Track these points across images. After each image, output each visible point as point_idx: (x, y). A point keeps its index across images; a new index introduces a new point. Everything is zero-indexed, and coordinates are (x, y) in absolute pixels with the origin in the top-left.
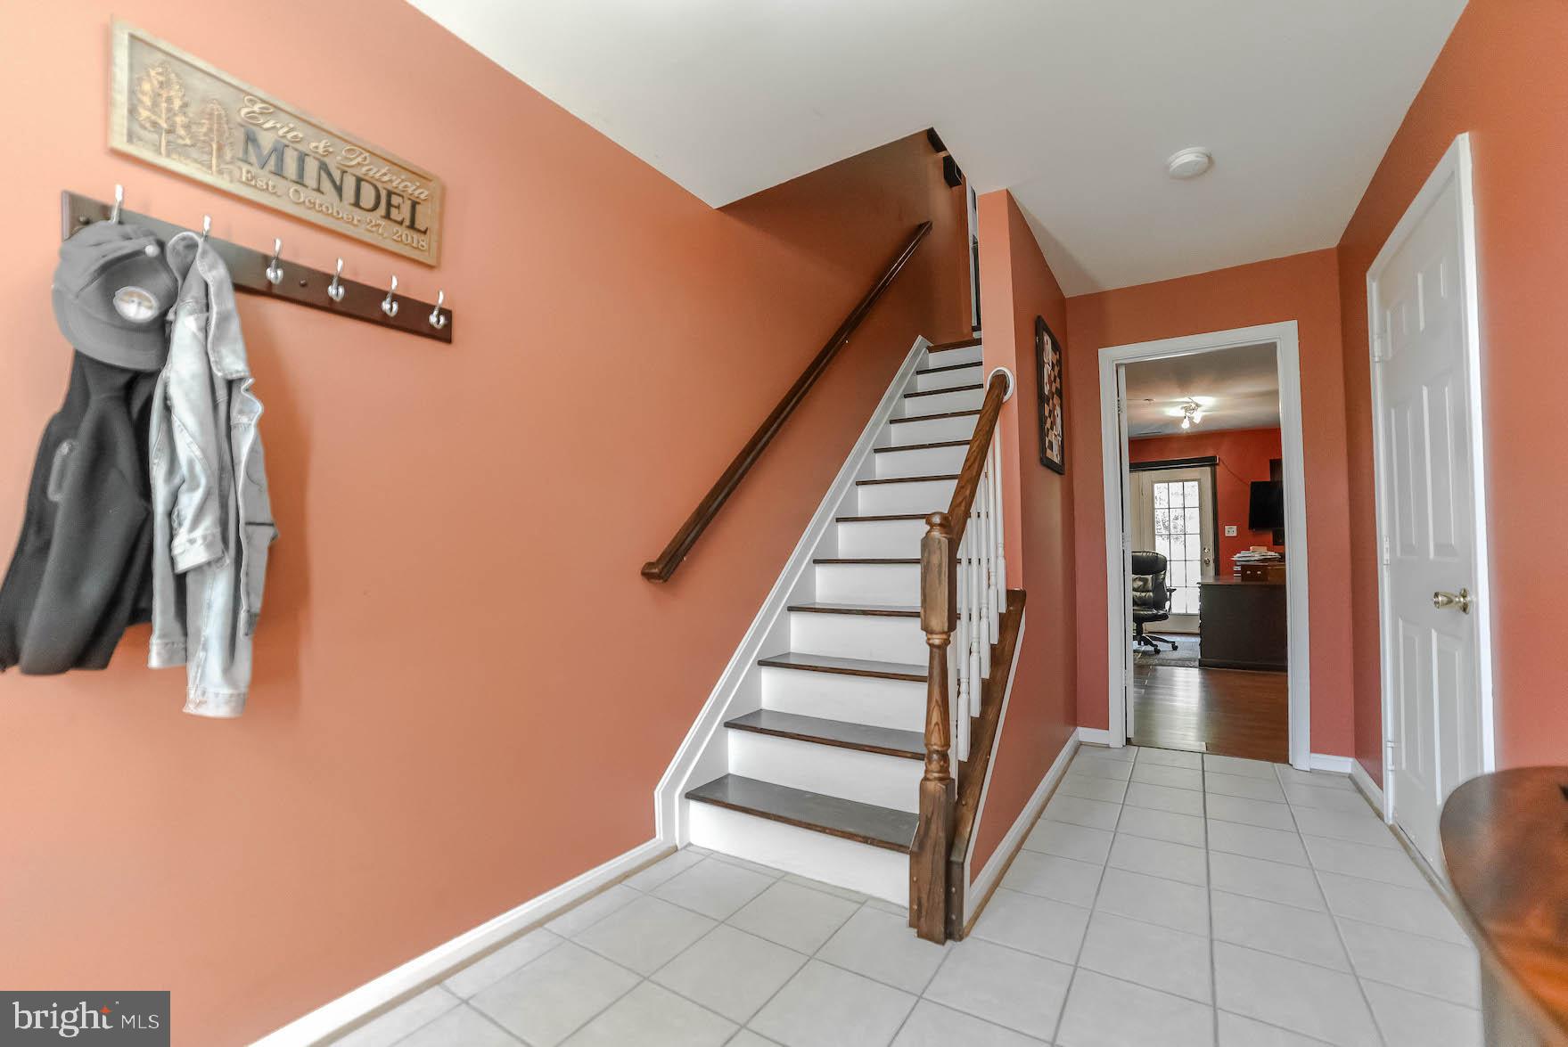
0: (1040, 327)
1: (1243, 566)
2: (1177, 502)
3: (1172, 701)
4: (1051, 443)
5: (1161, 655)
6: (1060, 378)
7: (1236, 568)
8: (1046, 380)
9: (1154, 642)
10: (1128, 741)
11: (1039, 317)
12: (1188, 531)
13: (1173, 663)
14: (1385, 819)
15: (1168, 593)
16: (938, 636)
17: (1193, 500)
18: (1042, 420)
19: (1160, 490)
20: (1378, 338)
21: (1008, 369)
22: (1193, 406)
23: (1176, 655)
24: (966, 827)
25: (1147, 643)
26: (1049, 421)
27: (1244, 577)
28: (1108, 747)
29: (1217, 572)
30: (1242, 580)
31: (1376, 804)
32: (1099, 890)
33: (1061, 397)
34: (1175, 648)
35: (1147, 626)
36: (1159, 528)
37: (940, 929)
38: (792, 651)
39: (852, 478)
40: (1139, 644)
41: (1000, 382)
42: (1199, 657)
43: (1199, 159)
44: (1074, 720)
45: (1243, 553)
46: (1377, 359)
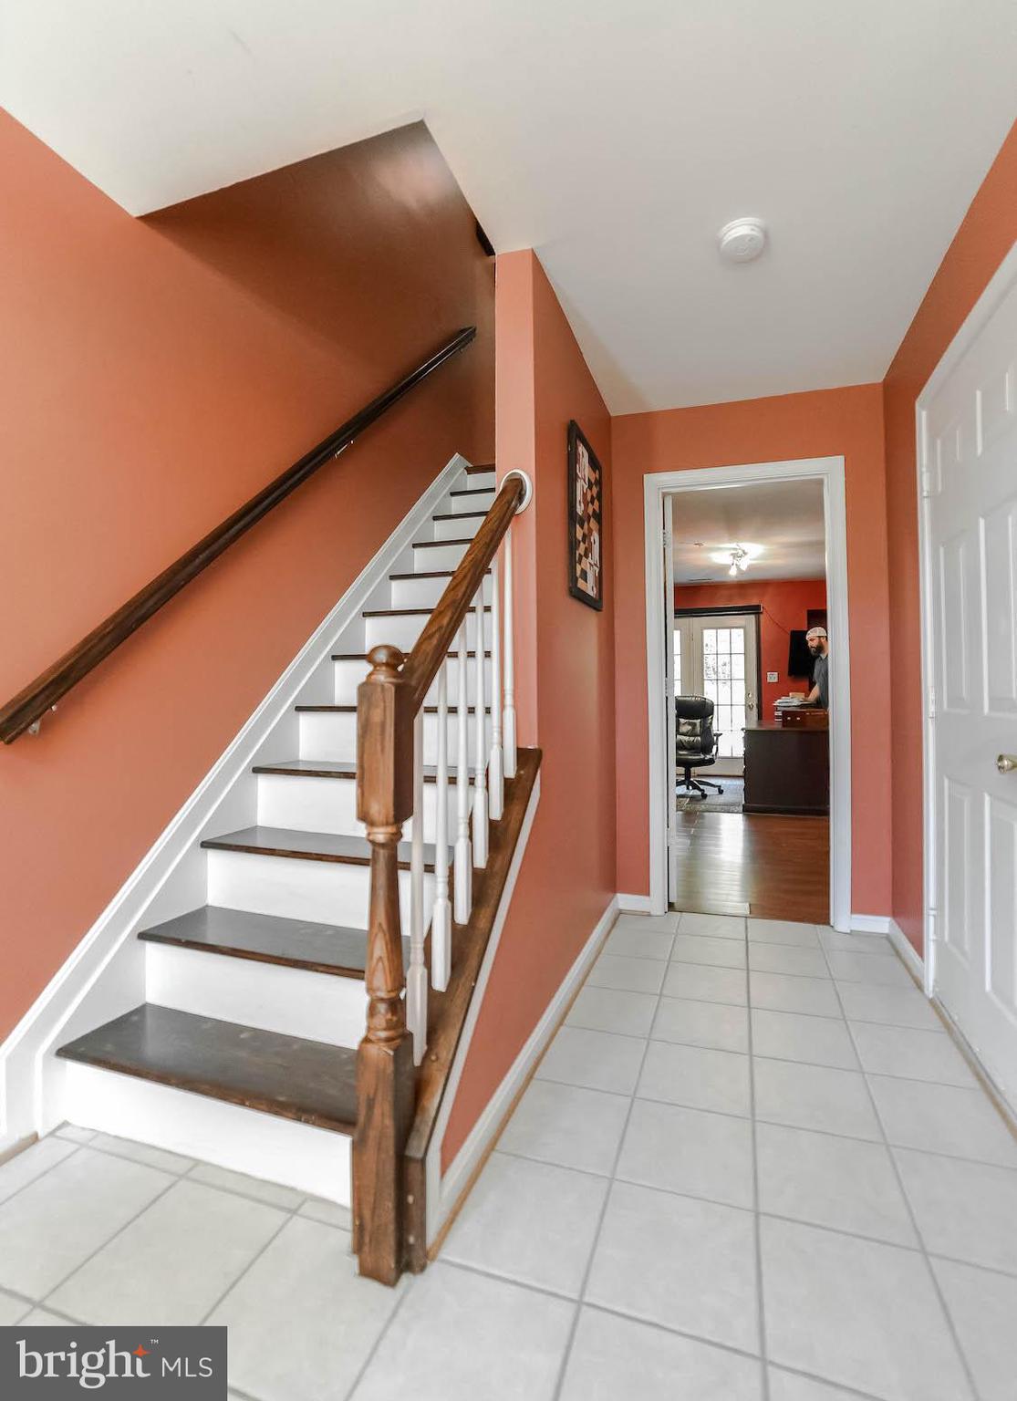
0: (574, 434)
1: (783, 712)
2: (724, 648)
3: (718, 853)
4: (584, 573)
5: (708, 800)
6: (600, 501)
7: (776, 713)
8: (579, 497)
9: (701, 787)
10: (671, 906)
11: (573, 422)
12: (734, 676)
13: (719, 808)
14: (925, 990)
15: (715, 738)
16: (382, 830)
17: (739, 646)
18: (572, 545)
19: (709, 635)
20: (927, 471)
21: (528, 474)
22: (741, 552)
23: (722, 799)
24: (433, 1096)
25: (695, 787)
26: (582, 546)
27: (785, 723)
28: (649, 915)
29: (760, 717)
30: (784, 726)
31: (915, 972)
32: (622, 1142)
33: (599, 522)
34: (721, 792)
35: (695, 770)
36: (709, 674)
37: (389, 1262)
38: (260, 824)
39: (359, 607)
40: (688, 788)
41: (515, 489)
42: (743, 802)
43: (754, 233)
44: (612, 883)
45: (784, 699)
46: (925, 494)
